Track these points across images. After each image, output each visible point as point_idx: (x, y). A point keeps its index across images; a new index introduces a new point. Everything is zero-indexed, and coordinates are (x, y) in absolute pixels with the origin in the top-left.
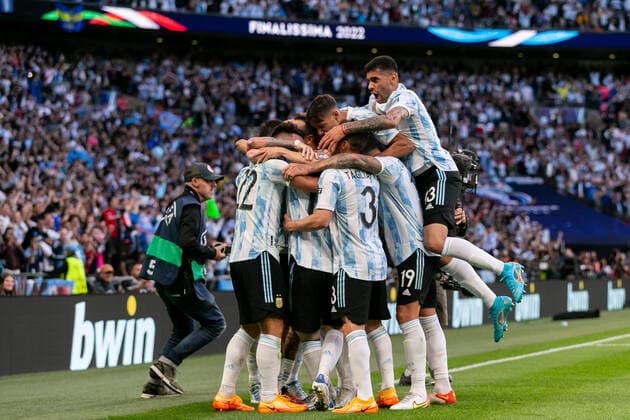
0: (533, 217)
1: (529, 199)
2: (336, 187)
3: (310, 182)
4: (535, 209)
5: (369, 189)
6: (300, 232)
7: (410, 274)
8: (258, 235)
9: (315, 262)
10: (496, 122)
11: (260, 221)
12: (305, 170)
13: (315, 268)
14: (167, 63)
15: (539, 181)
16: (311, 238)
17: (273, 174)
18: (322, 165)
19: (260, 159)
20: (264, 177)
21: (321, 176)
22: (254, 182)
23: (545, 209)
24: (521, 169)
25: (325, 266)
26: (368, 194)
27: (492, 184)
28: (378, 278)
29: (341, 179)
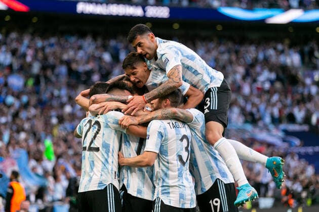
0: (301, 156)
1: (297, 142)
2: (161, 135)
3: (141, 130)
4: (303, 150)
5: (185, 137)
6: (130, 167)
7: (217, 202)
8: (106, 170)
9: (139, 192)
10: (272, 82)
11: (106, 160)
12: (136, 121)
13: (139, 196)
14: (14, 35)
15: (305, 128)
16: (137, 172)
17: (113, 123)
18: (149, 117)
19: (101, 111)
20: (107, 126)
21: (149, 126)
22: (99, 130)
23: (310, 150)
24: (291, 118)
25: (147, 195)
26: (185, 141)
27: (268, 130)
28: (187, 206)
29: (165, 129)
